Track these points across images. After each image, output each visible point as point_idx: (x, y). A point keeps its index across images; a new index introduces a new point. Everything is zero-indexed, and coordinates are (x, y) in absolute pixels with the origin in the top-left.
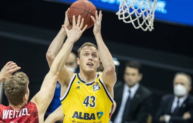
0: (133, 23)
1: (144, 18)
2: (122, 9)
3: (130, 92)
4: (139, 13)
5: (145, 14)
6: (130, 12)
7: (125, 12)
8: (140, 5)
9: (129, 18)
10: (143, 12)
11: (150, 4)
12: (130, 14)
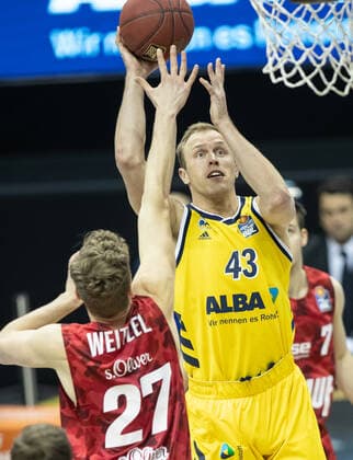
0: (311, 85)
1: (334, 66)
2: (276, 55)
3: (344, 255)
4: (319, 55)
5: (335, 53)
6: (297, 58)
7: (285, 61)
8: (316, 35)
9: (298, 73)
10: (327, 51)
11: (341, 26)
12: (298, 63)
